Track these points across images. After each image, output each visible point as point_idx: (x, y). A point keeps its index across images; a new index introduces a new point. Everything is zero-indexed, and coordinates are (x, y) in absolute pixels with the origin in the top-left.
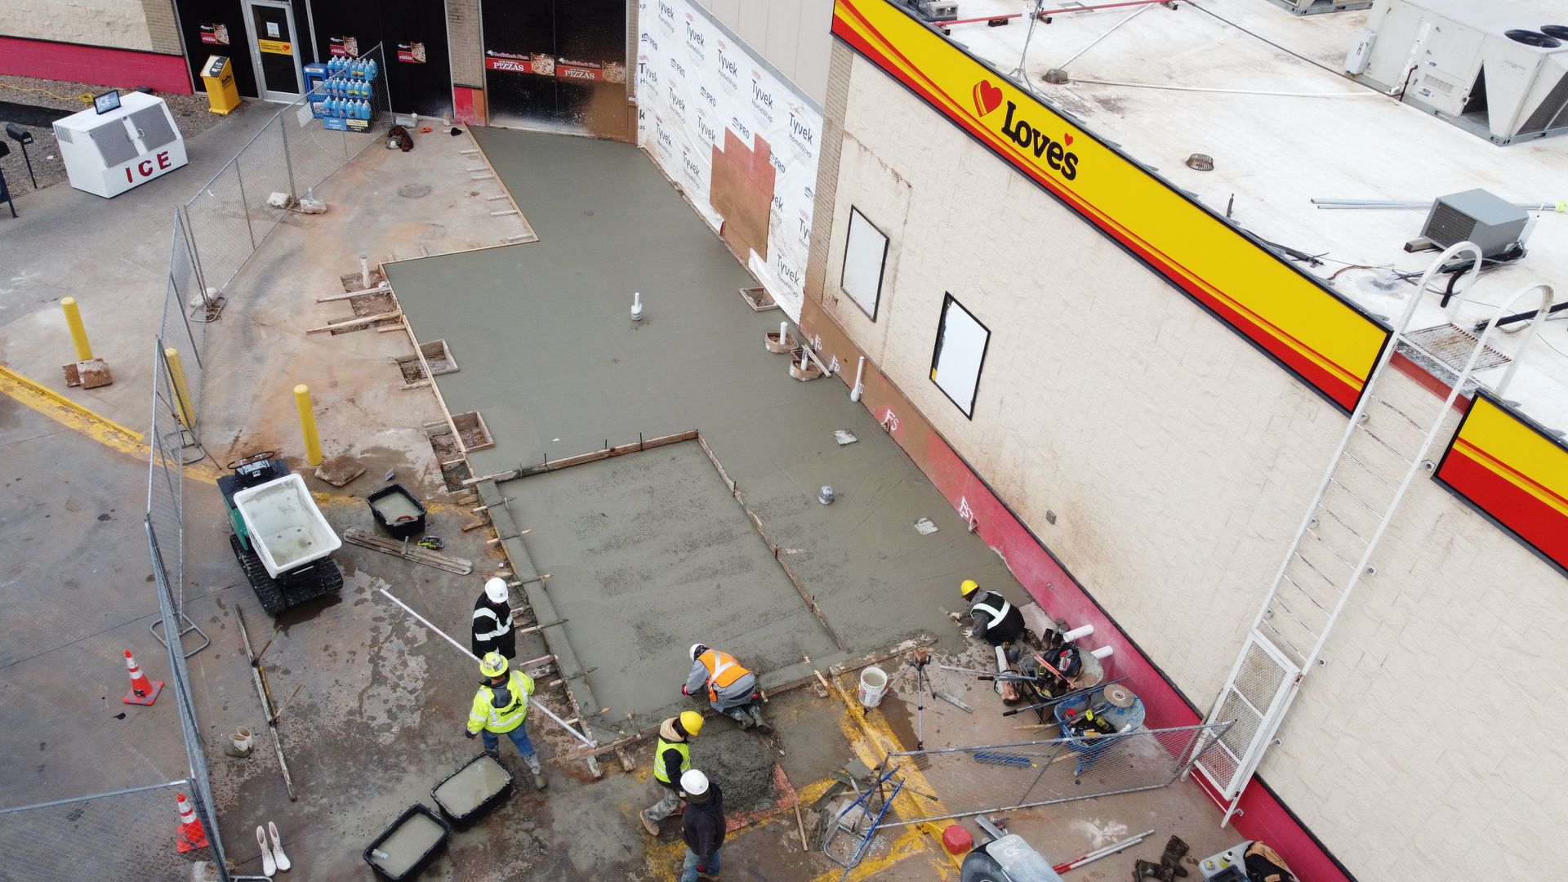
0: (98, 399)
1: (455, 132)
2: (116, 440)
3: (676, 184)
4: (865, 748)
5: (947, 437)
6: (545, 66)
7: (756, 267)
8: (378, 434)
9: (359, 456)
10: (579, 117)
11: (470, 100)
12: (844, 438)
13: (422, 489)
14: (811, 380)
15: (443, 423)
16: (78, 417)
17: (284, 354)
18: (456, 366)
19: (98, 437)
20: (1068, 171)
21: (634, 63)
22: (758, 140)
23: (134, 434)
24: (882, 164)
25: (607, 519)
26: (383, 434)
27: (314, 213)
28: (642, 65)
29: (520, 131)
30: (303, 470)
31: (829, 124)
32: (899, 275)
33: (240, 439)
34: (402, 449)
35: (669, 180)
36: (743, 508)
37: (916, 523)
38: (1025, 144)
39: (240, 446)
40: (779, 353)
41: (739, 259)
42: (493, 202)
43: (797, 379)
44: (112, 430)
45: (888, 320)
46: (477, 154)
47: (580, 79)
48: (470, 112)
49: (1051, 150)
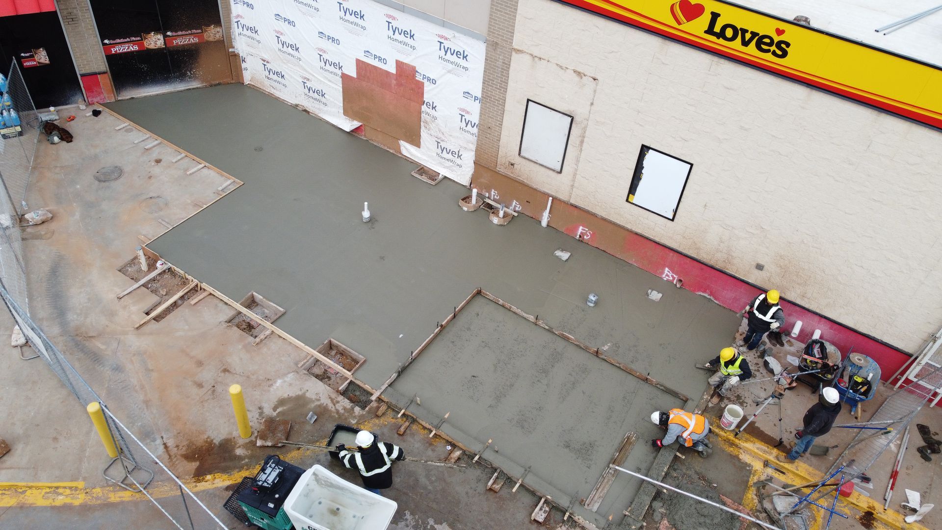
0: (11, 468)
1: (96, 113)
2: (61, 497)
3: (297, 105)
4: (748, 456)
5: (646, 235)
6: (156, 41)
7: (410, 153)
8: (272, 389)
9: (275, 414)
10: (191, 74)
11: (97, 84)
12: (565, 256)
13: (343, 417)
14: (509, 222)
15: (311, 357)
16: (4, 494)
17: (134, 355)
18: (282, 310)
19: (41, 502)
20: (779, 53)
21: (229, 22)
22: (399, 64)
23: (74, 484)
24: (561, 67)
25: (477, 378)
26: (275, 387)
27: (43, 222)
28: (237, 22)
29: (145, 97)
30: (243, 445)
31: (493, 46)
32: (586, 139)
33: (169, 445)
34: (300, 393)
35: (290, 104)
36: (550, 331)
37: (648, 295)
38: (732, 39)
39: (174, 451)
40: (475, 210)
41: (388, 150)
42: (178, 163)
43: (501, 225)
44: (48, 490)
45: (576, 170)
46: (129, 127)
47: (187, 45)
48: (100, 93)
49: (761, 42)
